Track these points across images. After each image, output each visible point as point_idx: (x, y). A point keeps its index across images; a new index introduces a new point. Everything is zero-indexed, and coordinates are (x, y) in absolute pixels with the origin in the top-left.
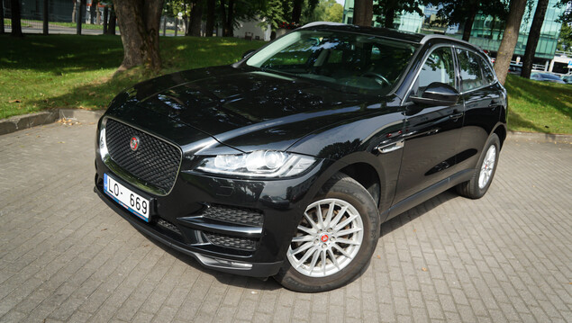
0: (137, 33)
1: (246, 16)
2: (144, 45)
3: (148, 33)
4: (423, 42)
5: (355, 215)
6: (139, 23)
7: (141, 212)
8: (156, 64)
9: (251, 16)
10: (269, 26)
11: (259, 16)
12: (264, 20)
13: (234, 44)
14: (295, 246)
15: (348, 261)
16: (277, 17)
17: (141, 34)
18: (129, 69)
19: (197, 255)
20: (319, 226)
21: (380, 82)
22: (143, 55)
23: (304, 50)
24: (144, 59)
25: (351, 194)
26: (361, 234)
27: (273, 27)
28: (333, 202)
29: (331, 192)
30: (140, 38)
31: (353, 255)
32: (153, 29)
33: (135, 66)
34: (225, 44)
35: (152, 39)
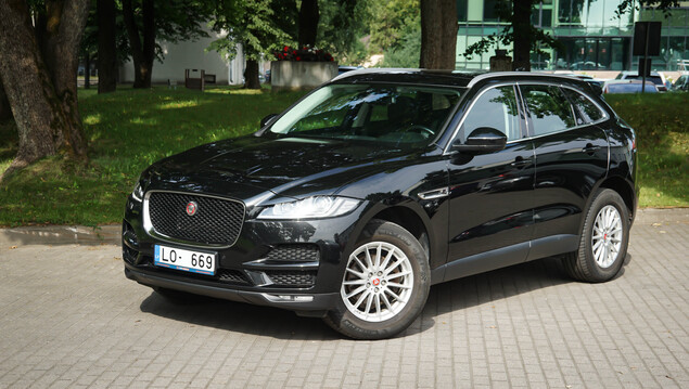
0: (43, 101)
1: (174, 26)
2: (56, 119)
3: (60, 97)
4: (470, 85)
5: (402, 259)
6: (44, 84)
7: (205, 268)
8: (81, 152)
9: (189, 24)
10: (239, 47)
11: (211, 24)
12: (223, 33)
13: (191, 103)
14: (349, 289)
15: (402, 306)
16: (259, 23)
17: (50, 101)
18: (31, 163)
19: (265, 295)
20: (369, 270)
21: (427, 135)
22: (55, 138)
23: (336, 108)
24: (59, 144)
25: (396, 236)
26: (412, 277)
27: (248, 49)
28: (380, 245)
29: (376, 234)
30: (49, 108)
31: (406, 300)
32: (68, 91)
33: (44, 157)
34: (172, 105)
35: (67, 109)
